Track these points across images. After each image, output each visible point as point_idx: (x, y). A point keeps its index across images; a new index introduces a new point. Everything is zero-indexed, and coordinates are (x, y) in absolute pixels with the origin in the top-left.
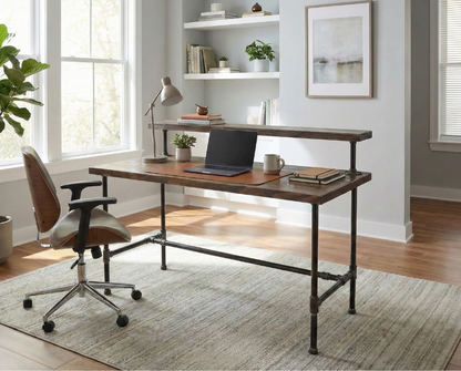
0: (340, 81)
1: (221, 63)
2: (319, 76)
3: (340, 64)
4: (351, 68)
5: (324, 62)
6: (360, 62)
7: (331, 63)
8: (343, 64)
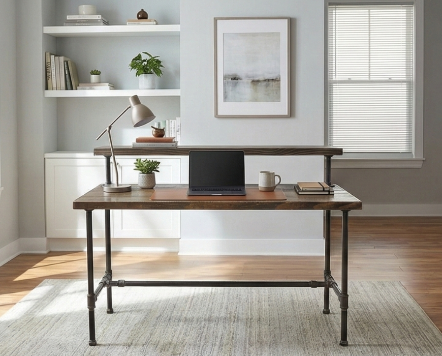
0: (255, 100)
1: (94, 78)
2: (230, 94)
3: (255, 82)
4: (267, 86)
5: (235, 78)
6: (277, 80)
7: (245, 80)
8: (258, 81)
